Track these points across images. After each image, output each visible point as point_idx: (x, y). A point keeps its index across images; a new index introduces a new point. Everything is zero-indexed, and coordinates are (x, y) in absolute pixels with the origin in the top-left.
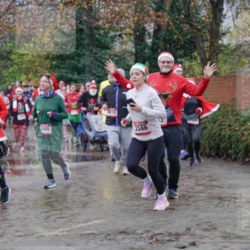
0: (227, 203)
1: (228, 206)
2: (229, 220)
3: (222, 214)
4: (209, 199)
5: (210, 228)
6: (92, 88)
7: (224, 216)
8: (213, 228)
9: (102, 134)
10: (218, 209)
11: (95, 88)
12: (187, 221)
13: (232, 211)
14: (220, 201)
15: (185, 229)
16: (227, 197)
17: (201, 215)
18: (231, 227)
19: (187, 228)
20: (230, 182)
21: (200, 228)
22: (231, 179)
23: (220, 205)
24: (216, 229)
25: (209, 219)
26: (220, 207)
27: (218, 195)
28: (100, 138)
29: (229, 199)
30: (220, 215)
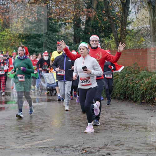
0: (130, 128)
1: (131, 130)
2: (132, 139)
3: (127, 135)
4: (119, 126)
5: (119, 144)
6: (46, 55)
7: (129, 136)
8: (121, 144)
9: (52, 85)
11: (47, 56)
12: (105, 140)
13: (133, 134)
14: (126, 127)
15: (104, 145)
16: (130, 125)
17: (114, 136)
18: (133, 143)
19: (105, 144)
20: (132, 115)
21: (114, 144)
22: (132, 114)
23: (126, 129)
24: (123, 145)
25: (119, 138)
26: (126, 131)
27: (125, 124)
28: (50, 87)
29: (132, 126)
30: (126, 136)
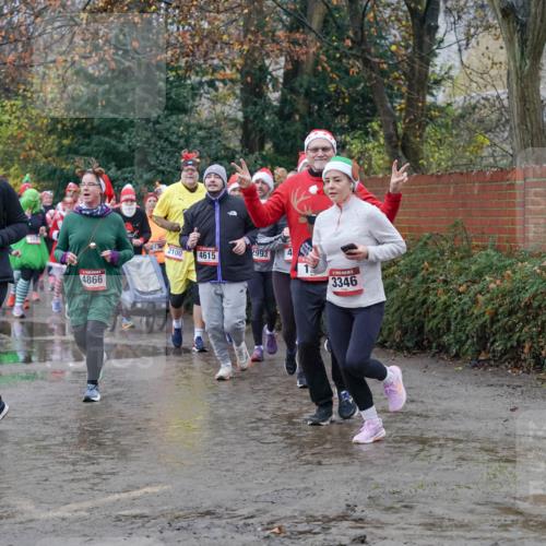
0: (436, 450)
1: (440, 458)
2: (441, 489)
3: (426, 474)
4: (395, 442)
5: (398, 506)
6: (127, 200)
7: (430, 478)
8: (406, 507)
9: (151, 297)
10: (417, 463)
11: (132, 201)
12: (349, 490)
13: (448, 469)
14: (421, 446)
15: (344, 507)
16: (436, 439)
17: (379, 478)
18: (446, 504)
19: (348, 506)
20: (445, 404)
21: (378, 505)
22: (445, 399)
23: (423, 454)
24: (411, 507)
25: (397, 486)
26: (422, 460)
27: (418, 434)
28: (146, 305)
29: (442, 442)
30: (421, 478)
